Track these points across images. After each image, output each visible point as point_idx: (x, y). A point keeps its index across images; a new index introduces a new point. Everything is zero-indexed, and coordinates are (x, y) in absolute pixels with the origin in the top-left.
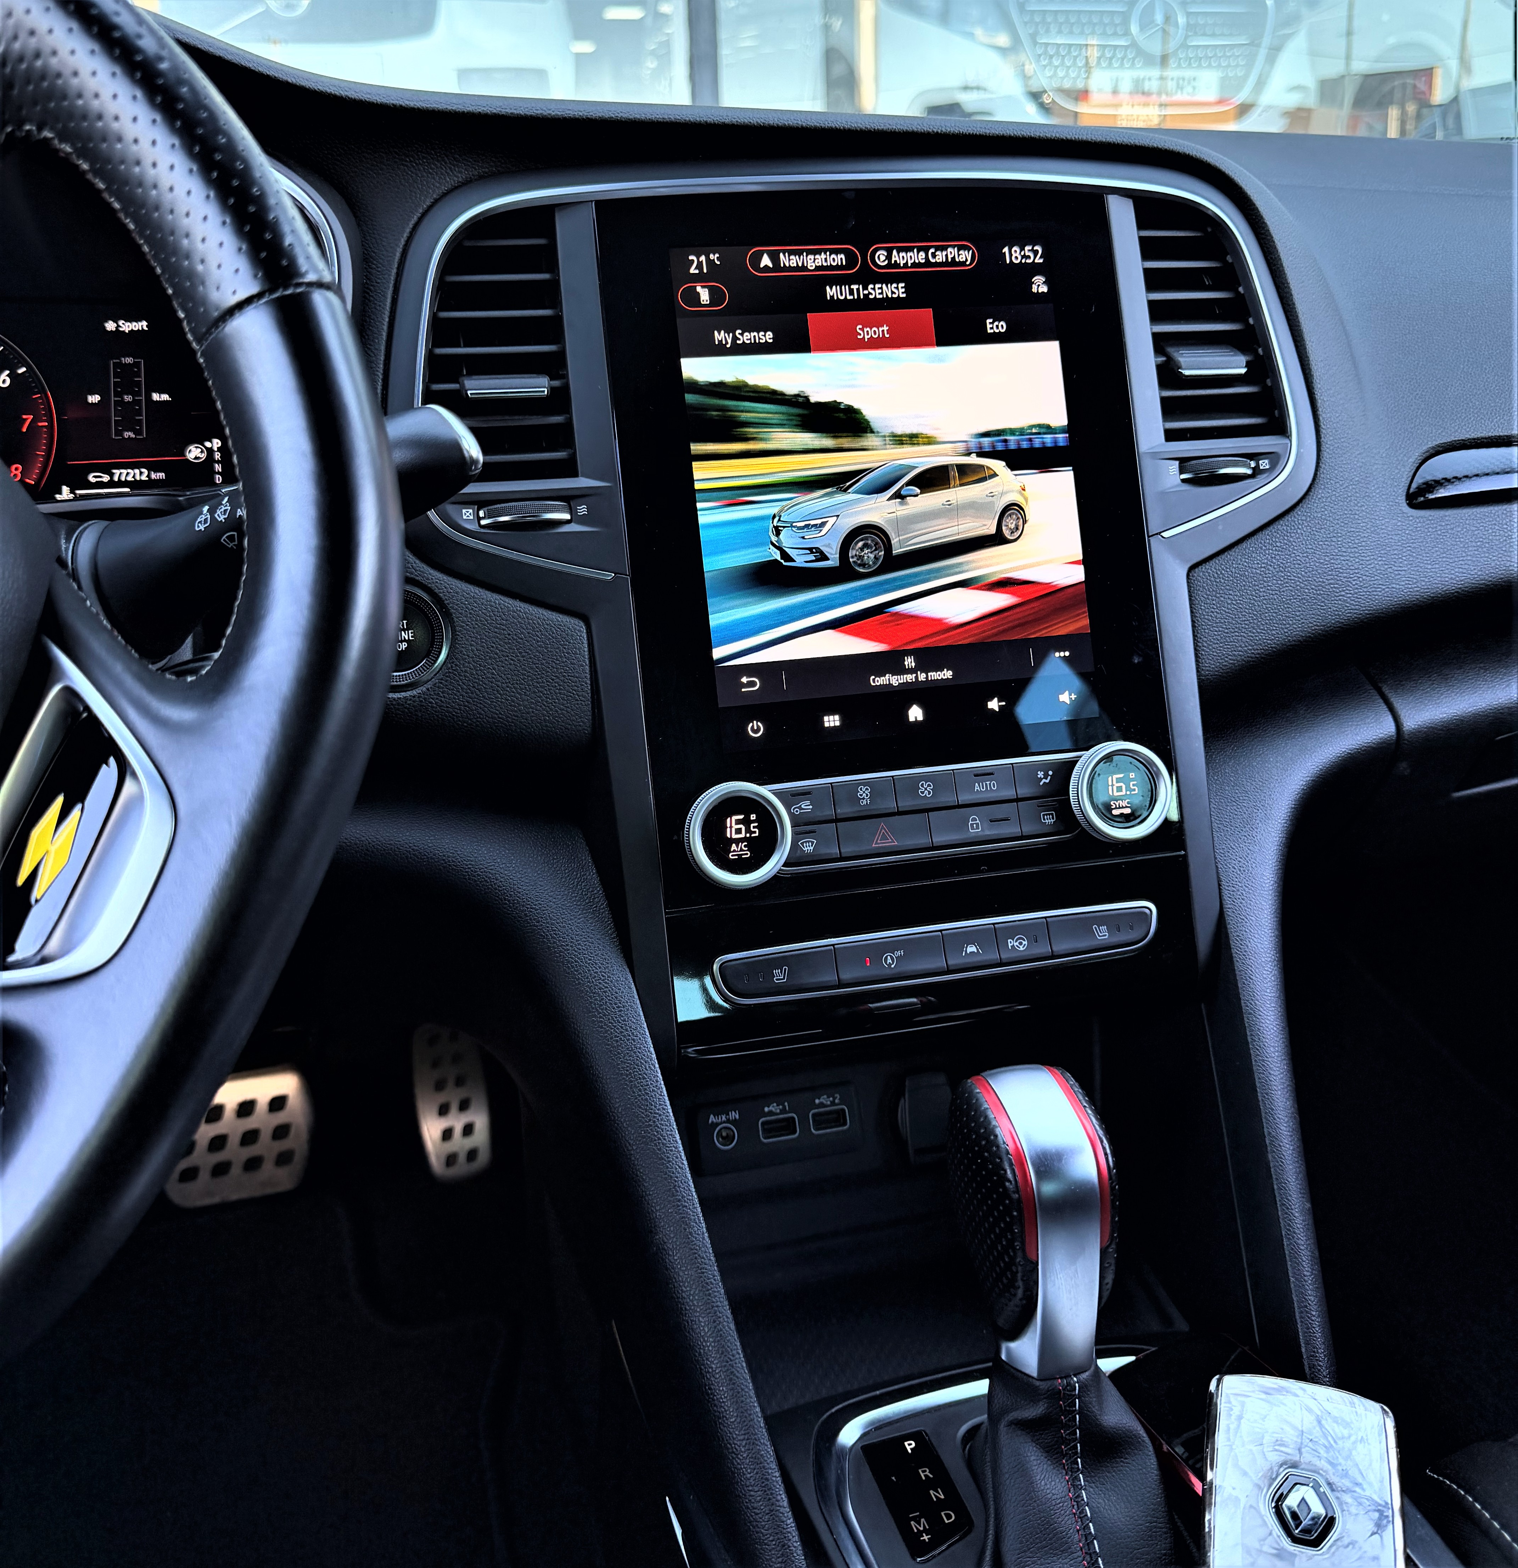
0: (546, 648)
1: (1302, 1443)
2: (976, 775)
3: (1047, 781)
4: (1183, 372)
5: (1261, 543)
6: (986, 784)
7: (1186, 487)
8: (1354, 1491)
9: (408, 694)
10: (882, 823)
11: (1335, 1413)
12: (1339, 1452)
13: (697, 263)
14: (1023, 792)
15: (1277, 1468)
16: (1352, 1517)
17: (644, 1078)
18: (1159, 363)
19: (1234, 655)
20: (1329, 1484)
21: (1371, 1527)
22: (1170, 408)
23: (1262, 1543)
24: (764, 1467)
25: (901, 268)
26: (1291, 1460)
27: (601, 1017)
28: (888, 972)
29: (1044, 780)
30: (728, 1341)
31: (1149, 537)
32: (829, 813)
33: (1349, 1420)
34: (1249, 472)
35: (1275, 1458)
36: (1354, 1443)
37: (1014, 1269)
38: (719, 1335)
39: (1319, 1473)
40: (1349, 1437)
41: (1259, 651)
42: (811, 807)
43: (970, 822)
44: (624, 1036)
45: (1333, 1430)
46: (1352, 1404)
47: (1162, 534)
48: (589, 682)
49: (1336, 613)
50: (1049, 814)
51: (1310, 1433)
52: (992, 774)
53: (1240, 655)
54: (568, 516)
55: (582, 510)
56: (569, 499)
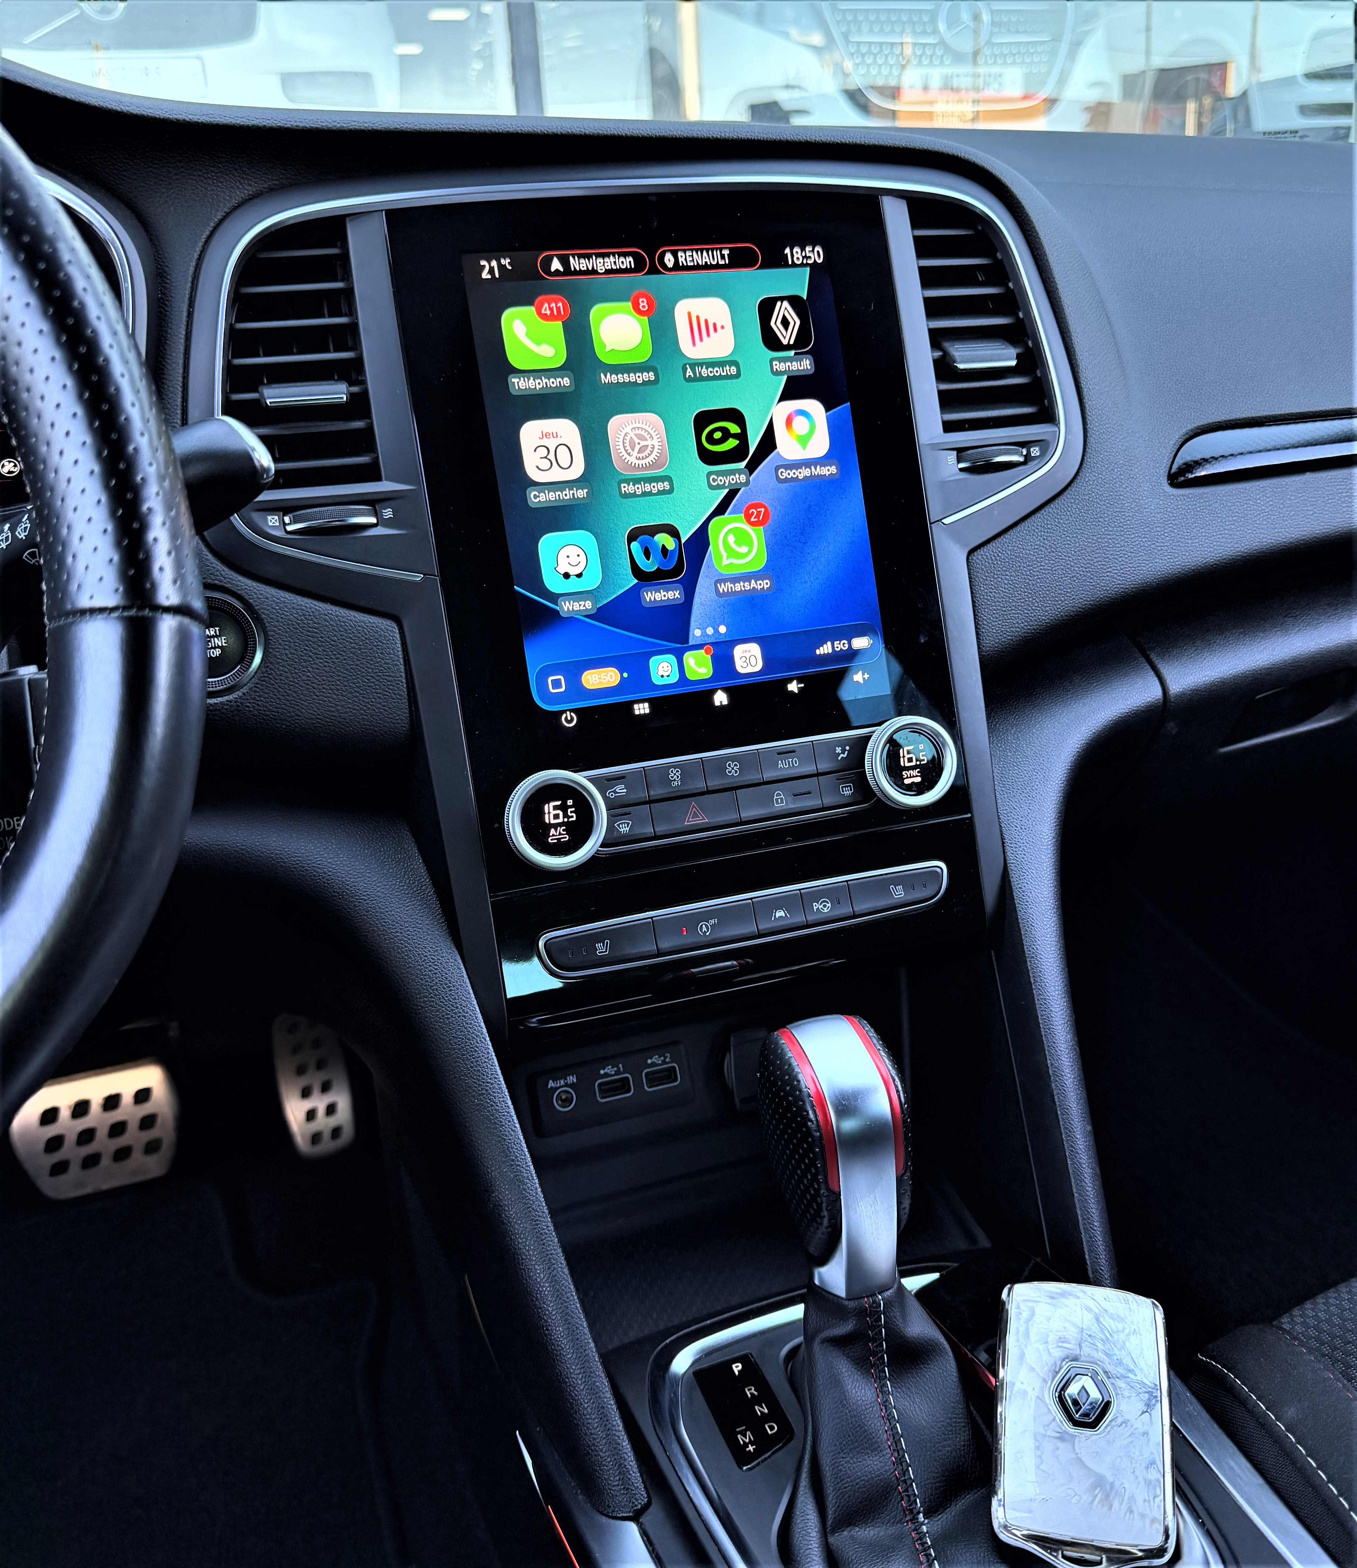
0: (360, 649)
1: (1082, 1339)
2: (778, 754)
3: (845, 756)
4: (958, 365)
5: (1033, 526)
6: (789, 762)
7: (964, 476)
8: (1128, 1377)
9: (224, 699)
10: (693, 802)
11: (1111, 1310)
12: (1114, 1344)
13: (489, 268)
14: (823, 766)
15: (1060, 1362)
16: (1126, 1400)
17: (476, 1051)
18: (935, 358)
19: (1012, 631)
20: (1106, 1372)
21: (1141, 1407)
22: (947, 401)
23: (1046, 1428)
24: (600, 1397)
26: (1072, 1354)
27: (432, 997)
28: (704, 939)
29: (842, 755)
30: (563, 1284)
31: (931, 524)
32: (643, 795)
33: (1123, 1316)
34: (1022, 459)
35: (1058, 1354)
36: (1128, 1335)
37: (819, 1199)
38: (554, 1280)
39: (1097, 1364)
40: (1123, 1330)
41: (1035, 627)
42: (625, 790)
43: (775, 797)
44: (455, 1013)
45: (1110, 1326)
46: (1127, 1302)
47: (943, 521)
48: (404, 681)
49: (1104, 588)
50: (847, 786)
51: (1089, 1329)
52: (794, 752)
53: (1017, 631)
54: (373, 520)
55: (388, 513)
56: (373, 503)
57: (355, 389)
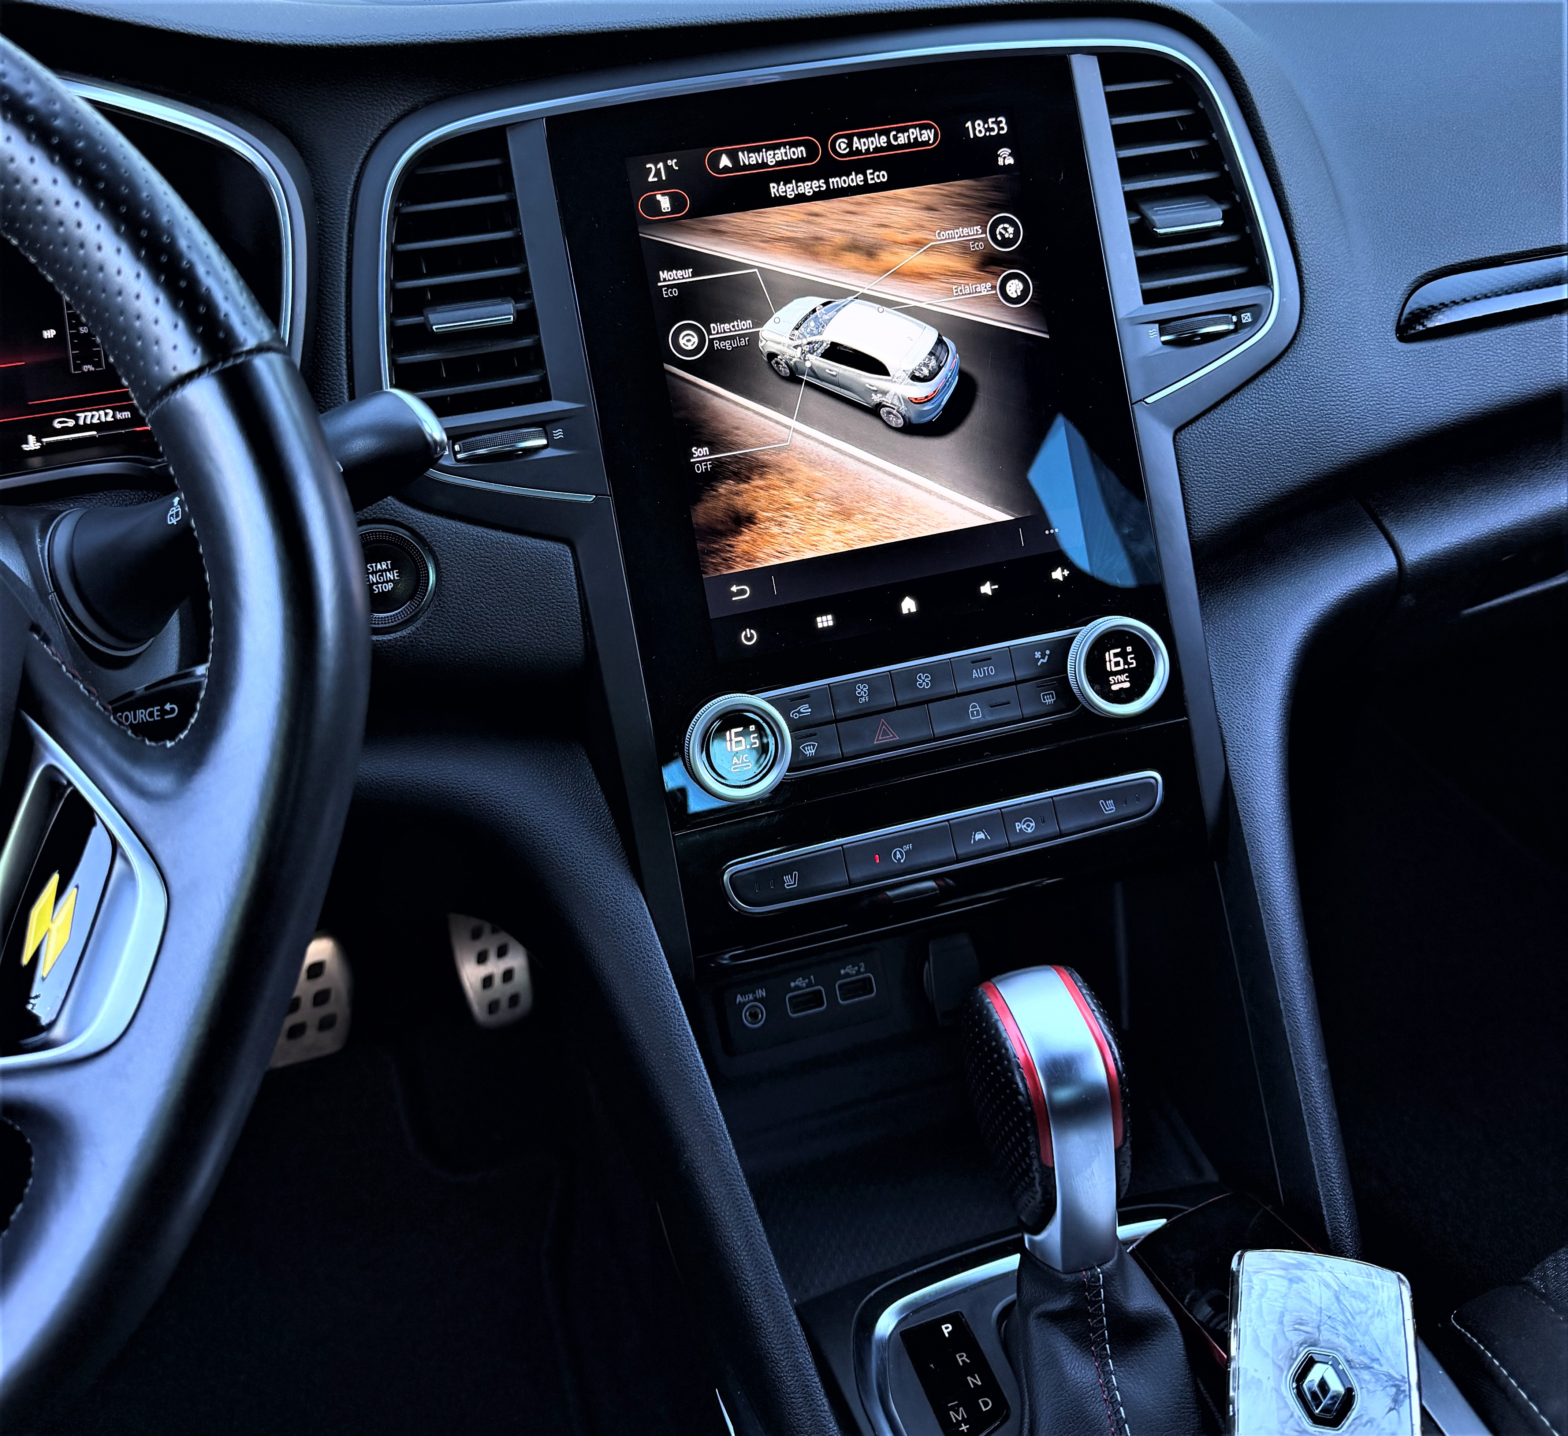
0: (532, 576)
1: (1321, 1322)
2: (972, 662)
3: (1045, 661)
4: (1159, 230)
5: (1247, 398)
6: (984, 670)
7: (1168, 349)
9: (398, 634)
10: (882, 719)
11: (1352, 1287)
12: (1356, 1327)
13: (656, 170)
14: (1021, 674)
15: (1297, 1347)
16: (1371, 1395)
18: (1133, 222)
19: (1227, 513)
22: (1146, 268)
25: (862, 154)
26: (1310, 1339)
27: (615, 941)
28: (898, 867)
29: (1042, 661)
31: (1132, 404)
32: (829, 714)
33: (1366, 1294)
34: (1232, 328)
35: (1296, 1338)
36: (1372, 1317)
39: (1338, 1351)
40: (1367, 1312)
41: (1252, 507)
42: (810, 710)
43: (971, 710)
44: (640, 959)
45: (1351, 1305)
46: (1369, 1276)
47: (1146, 400)
48: (578, 606)
50: (1049, 694)
51: (1329, 1310)
52: (990, 659)
53: (1235, 513)
54: (544, 442)
55: (558, 434)
56: (543, 424)
57: (522, 306)
